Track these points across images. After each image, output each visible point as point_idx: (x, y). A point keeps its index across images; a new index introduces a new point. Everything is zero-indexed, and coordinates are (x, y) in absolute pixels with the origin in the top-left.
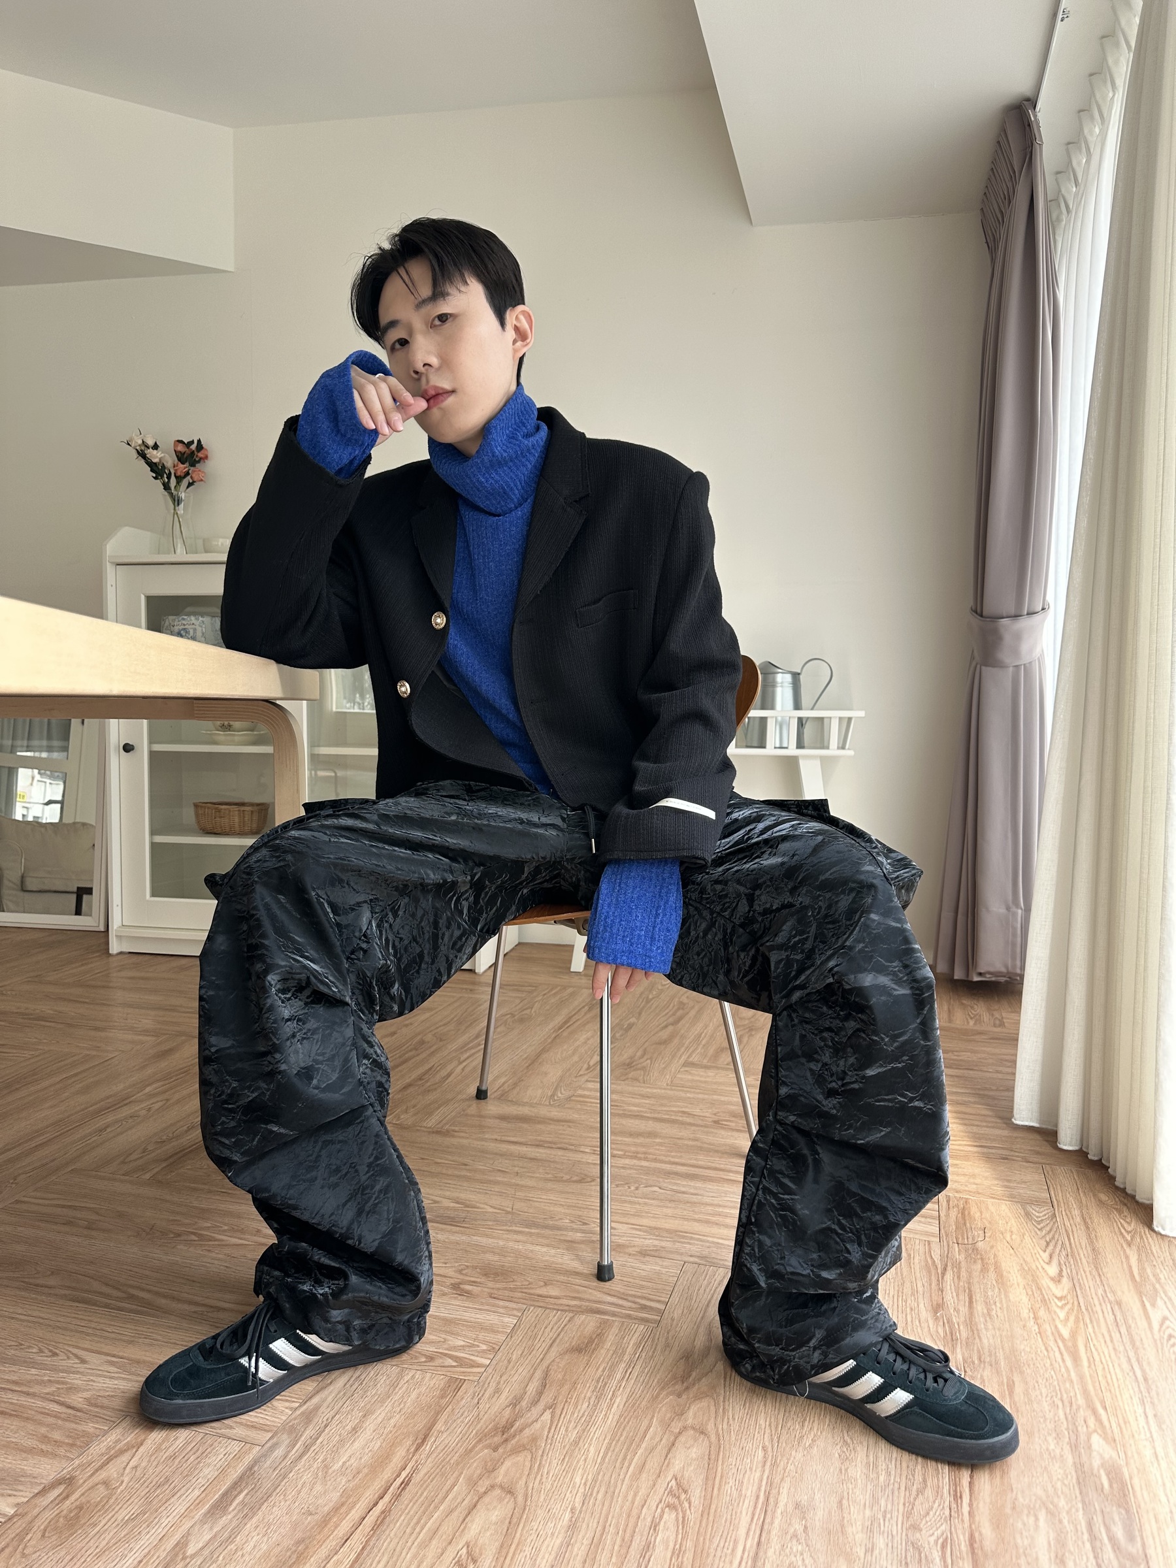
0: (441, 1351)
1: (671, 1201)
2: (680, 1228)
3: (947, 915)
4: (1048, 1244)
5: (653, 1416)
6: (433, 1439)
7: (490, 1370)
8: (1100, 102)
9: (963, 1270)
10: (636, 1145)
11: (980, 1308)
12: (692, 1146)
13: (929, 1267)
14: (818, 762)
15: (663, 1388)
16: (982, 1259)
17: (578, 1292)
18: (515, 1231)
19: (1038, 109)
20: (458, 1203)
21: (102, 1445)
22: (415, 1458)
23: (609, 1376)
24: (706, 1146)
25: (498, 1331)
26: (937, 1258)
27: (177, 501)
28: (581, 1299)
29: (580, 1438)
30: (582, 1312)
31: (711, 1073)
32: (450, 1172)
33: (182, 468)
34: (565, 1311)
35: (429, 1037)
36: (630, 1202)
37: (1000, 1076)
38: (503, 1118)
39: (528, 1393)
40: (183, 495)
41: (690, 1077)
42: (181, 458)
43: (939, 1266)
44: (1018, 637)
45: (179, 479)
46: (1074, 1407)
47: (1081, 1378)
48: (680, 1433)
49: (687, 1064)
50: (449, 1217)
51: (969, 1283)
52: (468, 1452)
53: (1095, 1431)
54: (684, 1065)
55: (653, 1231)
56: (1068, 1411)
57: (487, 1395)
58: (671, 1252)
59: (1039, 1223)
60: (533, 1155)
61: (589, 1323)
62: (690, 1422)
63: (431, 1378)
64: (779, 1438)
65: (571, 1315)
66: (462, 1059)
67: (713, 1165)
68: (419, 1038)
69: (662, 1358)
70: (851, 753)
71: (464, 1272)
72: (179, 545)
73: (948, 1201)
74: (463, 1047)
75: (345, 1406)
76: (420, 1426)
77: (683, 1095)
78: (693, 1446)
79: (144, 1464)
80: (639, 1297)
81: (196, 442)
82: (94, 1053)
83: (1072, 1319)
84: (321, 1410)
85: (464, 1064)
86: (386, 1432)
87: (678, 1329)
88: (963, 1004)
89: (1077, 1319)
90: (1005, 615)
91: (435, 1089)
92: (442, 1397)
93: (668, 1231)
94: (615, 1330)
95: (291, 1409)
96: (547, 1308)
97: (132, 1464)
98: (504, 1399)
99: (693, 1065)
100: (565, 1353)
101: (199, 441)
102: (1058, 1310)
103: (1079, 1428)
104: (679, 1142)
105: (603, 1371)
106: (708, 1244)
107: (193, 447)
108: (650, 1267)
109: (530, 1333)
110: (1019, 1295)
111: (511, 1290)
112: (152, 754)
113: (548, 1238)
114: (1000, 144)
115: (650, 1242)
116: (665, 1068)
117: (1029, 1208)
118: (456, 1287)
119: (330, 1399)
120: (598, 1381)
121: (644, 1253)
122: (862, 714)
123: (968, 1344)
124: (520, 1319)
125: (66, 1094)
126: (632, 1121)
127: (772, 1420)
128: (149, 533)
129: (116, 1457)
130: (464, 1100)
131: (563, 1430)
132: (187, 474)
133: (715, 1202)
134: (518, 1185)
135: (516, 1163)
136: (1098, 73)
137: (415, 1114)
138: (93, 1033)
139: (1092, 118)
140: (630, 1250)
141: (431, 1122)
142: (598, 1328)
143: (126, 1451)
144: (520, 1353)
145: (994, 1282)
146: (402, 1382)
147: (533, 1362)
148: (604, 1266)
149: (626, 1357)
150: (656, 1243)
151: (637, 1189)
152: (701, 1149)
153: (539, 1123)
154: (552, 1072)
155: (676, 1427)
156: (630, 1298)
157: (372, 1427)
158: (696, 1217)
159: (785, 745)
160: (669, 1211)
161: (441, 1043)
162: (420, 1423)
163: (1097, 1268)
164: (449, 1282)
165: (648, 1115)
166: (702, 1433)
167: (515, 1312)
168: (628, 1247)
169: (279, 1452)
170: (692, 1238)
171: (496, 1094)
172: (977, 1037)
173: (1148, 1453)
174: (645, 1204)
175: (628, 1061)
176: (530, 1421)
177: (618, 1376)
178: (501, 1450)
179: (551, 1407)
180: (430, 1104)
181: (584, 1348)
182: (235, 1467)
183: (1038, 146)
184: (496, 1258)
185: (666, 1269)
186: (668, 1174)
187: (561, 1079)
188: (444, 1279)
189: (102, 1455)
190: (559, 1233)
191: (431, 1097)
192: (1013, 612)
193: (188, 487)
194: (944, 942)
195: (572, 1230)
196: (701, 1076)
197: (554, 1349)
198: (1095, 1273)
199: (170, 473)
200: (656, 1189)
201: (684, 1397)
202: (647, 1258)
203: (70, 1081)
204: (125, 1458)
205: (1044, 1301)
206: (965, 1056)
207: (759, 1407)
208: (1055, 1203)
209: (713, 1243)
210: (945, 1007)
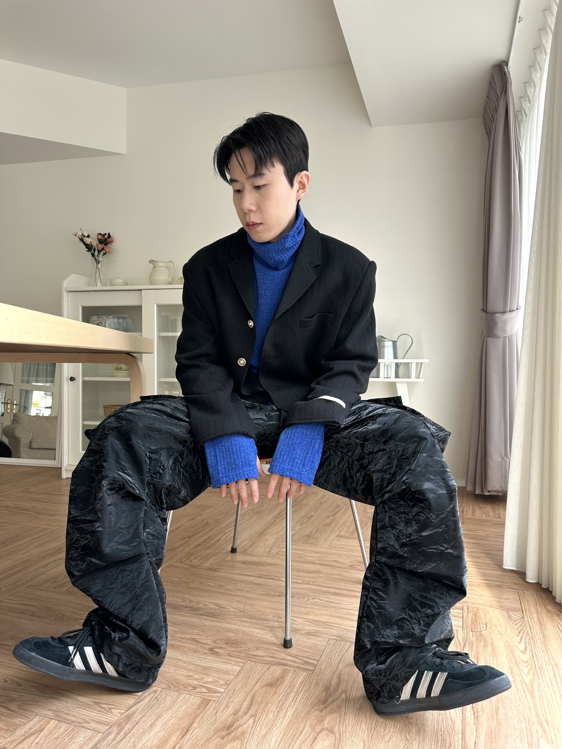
0: (200, 684)
1: (325, 606)
2: (328, 621)
3: (472, 462)
4: (519, 632)
5: (306, 723)
6: (191, 732)
7: (224, 695)
8: (540, 61)
9: (474, 646)
10: (309, 577)
12: (338, 578)
14: (406, 385)
15: (313, 707)
16: (484, 640)
17: (273, 654)
18: (244, 621)
19: (509, 66)
20: (217, 606)
21: (22, 731)
22: (180, 742)
23: (285, 700)
24: (345, 578)
25: (230, 674)
26: (460, 639)
27: (98, 262)
28: (274, 657)
29: (267, 733)
30: (274, 665)
31: (350, 541)
32: (214, 590)
33: (101, 246)
34: (266, 664)
35: (211, 521)
36: (304, 607)
37: (497, 543)
38: (244, 563)
39: (242, 708)
40: (101, 259)
41: (339, 543)
42: (100, 241)
43: (462, 644)
44: (505, 322)
45: (99, 252)
46: (531, 723)
47: (535, 706)
48: (320, 732)
49: (339, 536)
50: (211, 613)
51: (477, 653)
52: (208, 740)
53: (542, 736)
54: (337, 537)
55: (314, 622)
56: (527, 725)
57: (221, 708)
58: (323, 634)
59: (515, 621)
60: (256, 582)
61: (277, 671)
62: (326, 726)
63: (194, 699)
64: (372, 736)
65: (268, 666)
66: (226, 532)
67: (348, 588)
68: (206, 521)
69: (314, 690)
70: (422, 380)
71: (216, 642)
72: (99, 283)
73: (468, 609)
74: (228, 526)
75: (148, 712)
76: (185, 725)
77: (335, 551)
78: (326, 739)
79: (42, 742)
80: (304, 657)
81: (107, 234)
82: (48, 527)
83: (531, 673)
84: (136, 714)
85: (227, 534)
86: (167, 727)
87: (323, 675)
88: (480, 506)
89: (534, 674)
90: (498, 312)
91: (211, 547)
92: (198, 709)
93: (322, 622)
94: (290, 674)
95: (120, 713)
96: (256, 662)
97: (36, 741)
98: (230, 710)
99: (341, 536)
100: (263, 687)
101: (109, 234)
102: (524, 669)
103: (533, 735)
104: (332, 576)
105: (283, 697)
106: (342, 629)
107: (106, 236)
108: (312, 641)
109: (246, 675)
110: (503, 660)
111: (239, 652)
112: (84, 382)
113: (260, 625)
114: (491, 84)
115: (313, 628)
116: (327, 538)
117: (510, 613)
118: (211, 650)
119: (140, 709)
120: (279, 702)
121: (309, 634)
122: (427, 361)
124: (242, 667)
125: (31, 547)
126: (309, 565)
127: (369, 726)
128: (84, 277)
129: (28, 737)
130: (225, 553)
131: (259, 728)
132: (103, 249)
133: (347, 608)
134: (247, 597)
135: (248, 586)
136: (538, 47)
137: (200, 560)
138: (48, 517)
139: (536, 70)
140: (302, 632)
141: (208, 564)
142: (282, 673)
143: (34, 734)
144: (240, 686)
145: (490, 653)
146: (179, 700)
147: (247, 691)
148: (287, 640)
149: (295, 690)
150: (316, 628)
151: (308, 600)
152: (342, 580)
153: (262, 565)
154: (270, 539)
155: (318, 728)
156: (300, 658)
157: (160, 724)
158: (337, 615)
159: (389, 377)
160: (323, 612)
161: (216, 524)
162: (186, 723)
163: (545, 646)
164: (208, 647)
165: (317, 562)
166: (331, 732)
167: (240, 664)
168: (301, 630)
169: (111, 737)
170: (334, 626)
171: (241, 550)
172: (487, 524)
174: (312, 608)
175: (309, 534)
176: (242, 723)
177: (290, 700)
178: (225, 739)
179: (254, 716)
180: (208, 555)
181: (274, 684)
182: (88, 745)
183: (509, 84)
184: (233, 635)
185: (320, 642)
186: (325, 592)
187: (274, 543)
188: (206, 646)
189: (22, 735)
190: (266, 622)
191: (208, 551)
192: (502, 311)
193: (103, 255)
194: (471, 475)
195: (273, 621)
196: (345, 542)
197: (258, 684)
198: (544, 648)
199: (95, 249)
200: (318, 600)
201: (324, 712)
202: (310, 637)
203: (34, 541)
204: (32, 738)
205: (517, 663)
206: (481, 533)
207: (362, 718)
208: (524, 611)
209: (345, 629)
210: (471, 508)
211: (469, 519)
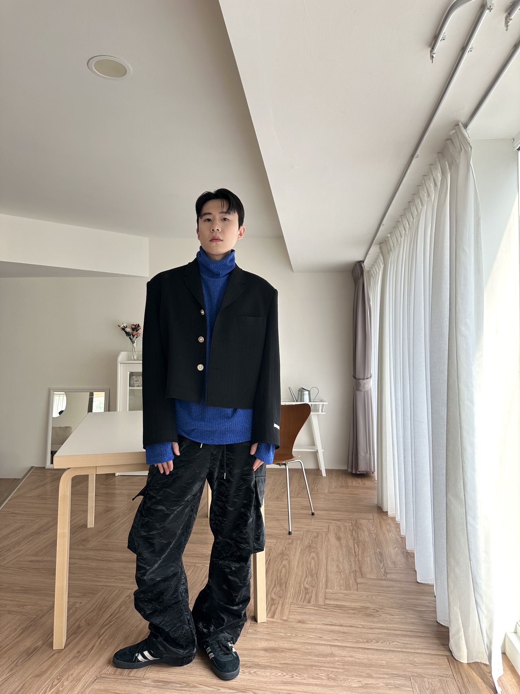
3: (351, 456)
11: (359, 535)
13: (350, 530)
14: (316, 416)
19: (364, 264)
23: (296, 547)
26: (351, 528)
27: (133, 342)
30: (288, 539)
33: (134, 333)
39: (284, 549)
40: (135, 341)
42: (133, 329)
44: (364, 384)
45: (133, 336)
47: (376, 543)
61: (290, 541)
65: (285, 540)
81: (137, 325)
88: (355, 480)
90: (361, 379)
110: (367, 533)
114: (355, 268)
115: (296, 529)
122: (327, 403)
123: (357, 540)
132: (136, 334)
155: (310, 552)
172: (359, 488)
173: (385, 550)
176: (286, 552)
192: (363, 378)
194: (350, 463)
199: (131, 334)
205: (371, 534)
208: (374, 519)
210: (351, 481)
211: (350, 486)
